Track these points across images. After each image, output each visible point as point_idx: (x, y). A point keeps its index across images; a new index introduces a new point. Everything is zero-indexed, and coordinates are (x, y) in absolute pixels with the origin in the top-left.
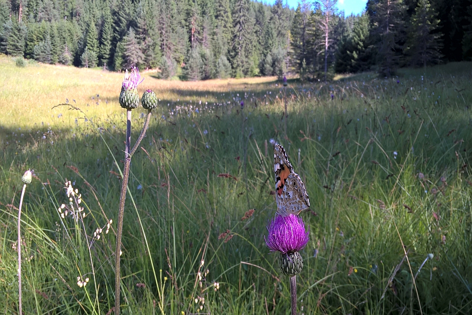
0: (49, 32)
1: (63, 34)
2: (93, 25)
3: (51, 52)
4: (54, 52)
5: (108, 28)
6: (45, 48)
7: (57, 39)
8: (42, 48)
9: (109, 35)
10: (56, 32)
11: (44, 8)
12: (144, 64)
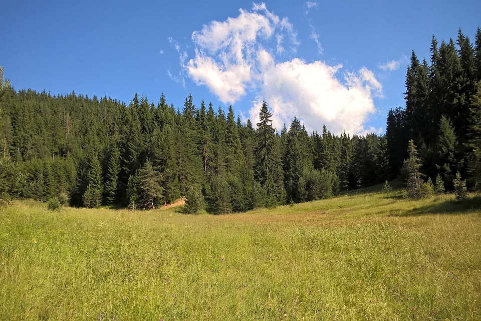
0: (42, 170)
1: (58, 171)
2: (95, 159)
3: (43, 193)
4: (48, 193)
5: (114, 161)
6: (37, 189)
7: (51, 178)
8: (33, 189)
9: (115, 169)
10: (49, 169)
11: (33, 145)
12: (163, 198)
